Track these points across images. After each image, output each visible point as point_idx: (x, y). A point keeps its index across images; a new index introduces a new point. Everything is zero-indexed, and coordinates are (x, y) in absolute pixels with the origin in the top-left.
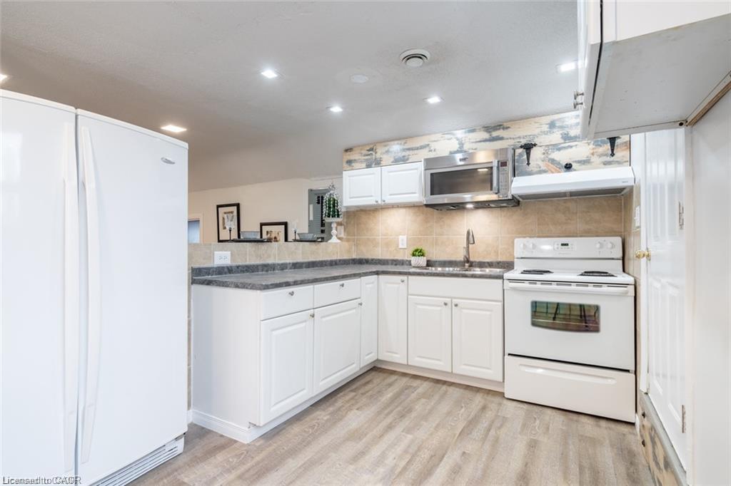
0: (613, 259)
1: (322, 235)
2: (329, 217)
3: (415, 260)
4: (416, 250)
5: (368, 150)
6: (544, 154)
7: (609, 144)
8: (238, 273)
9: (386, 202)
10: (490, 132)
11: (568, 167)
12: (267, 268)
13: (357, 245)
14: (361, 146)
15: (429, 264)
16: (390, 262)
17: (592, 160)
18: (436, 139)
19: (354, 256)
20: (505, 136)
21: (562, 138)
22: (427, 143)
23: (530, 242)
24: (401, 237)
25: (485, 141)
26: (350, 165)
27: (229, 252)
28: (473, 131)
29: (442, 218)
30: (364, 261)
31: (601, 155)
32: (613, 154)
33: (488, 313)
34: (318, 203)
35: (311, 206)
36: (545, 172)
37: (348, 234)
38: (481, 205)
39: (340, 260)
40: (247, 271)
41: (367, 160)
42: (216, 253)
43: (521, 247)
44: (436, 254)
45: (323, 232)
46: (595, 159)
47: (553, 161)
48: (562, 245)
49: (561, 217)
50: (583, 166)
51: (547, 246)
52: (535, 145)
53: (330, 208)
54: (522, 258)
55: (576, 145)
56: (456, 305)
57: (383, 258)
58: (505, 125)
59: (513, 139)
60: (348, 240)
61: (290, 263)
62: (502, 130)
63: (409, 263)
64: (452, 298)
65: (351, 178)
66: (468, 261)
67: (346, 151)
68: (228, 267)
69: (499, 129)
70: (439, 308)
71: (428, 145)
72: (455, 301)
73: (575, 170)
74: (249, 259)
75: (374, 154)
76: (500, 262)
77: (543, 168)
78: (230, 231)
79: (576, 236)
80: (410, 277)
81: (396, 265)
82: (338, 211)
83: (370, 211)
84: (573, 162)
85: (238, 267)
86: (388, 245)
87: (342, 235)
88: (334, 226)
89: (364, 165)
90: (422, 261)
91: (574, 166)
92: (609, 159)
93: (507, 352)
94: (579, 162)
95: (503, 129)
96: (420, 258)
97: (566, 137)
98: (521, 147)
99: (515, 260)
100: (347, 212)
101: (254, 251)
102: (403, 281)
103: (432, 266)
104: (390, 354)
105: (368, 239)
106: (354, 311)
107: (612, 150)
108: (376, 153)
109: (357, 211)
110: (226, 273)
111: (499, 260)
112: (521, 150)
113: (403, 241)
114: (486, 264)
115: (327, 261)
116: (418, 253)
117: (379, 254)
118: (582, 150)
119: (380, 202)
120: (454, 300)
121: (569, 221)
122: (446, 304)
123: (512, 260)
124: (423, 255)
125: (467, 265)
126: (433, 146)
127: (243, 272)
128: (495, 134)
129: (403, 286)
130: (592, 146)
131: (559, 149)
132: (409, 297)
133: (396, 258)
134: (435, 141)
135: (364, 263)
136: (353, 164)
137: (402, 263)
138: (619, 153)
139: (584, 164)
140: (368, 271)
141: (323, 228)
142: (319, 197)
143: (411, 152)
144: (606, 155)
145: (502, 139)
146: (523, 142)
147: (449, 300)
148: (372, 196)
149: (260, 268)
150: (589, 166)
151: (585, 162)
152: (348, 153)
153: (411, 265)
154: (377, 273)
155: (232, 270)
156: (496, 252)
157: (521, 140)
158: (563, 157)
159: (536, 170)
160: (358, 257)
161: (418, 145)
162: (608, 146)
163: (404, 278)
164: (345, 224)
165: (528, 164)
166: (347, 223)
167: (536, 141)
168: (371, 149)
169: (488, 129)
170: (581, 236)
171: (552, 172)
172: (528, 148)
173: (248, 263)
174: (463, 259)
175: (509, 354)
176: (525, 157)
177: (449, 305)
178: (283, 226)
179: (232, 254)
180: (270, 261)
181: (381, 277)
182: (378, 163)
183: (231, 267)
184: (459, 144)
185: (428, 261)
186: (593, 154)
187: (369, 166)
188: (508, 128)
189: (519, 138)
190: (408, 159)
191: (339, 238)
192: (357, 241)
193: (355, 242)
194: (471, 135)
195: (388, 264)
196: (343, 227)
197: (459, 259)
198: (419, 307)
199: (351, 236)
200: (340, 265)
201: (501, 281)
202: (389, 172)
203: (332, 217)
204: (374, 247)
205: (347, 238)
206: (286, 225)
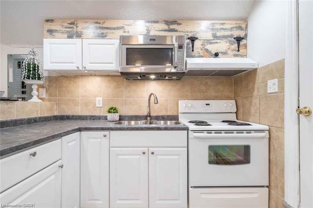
0: (231, 113)
1: (23, 96)
2: (29, 78)
3: (110, 116)
4: (112, 108)
5: (69, 24)
6: (202, 45)
7: (237, 44)
9: (87, 68)
10: (168, 25)
11: (216, 55)
13: (59, 105)
14: (63, 19)
15: (121, 118)
16: (88, 118)
17: (228, 53)
18: (130, 24)
19: (56, 113)
20: (179, 30)
21: (213, 36)
22: (122, 26)
23: (190, 103)
24: (97, 99)
25: (165, 30)
26: (51, 34)
28: (156, 22)
30: (65, 117)
31: (233, 50)
32: (238, 51)
33: (177, 157)
34: (18, 67)
35: (11, 70)
36: (202, 57)
37: (50, 95)
38: (161, 77)
39: (40, 118)
41: (67, 32)
43: (184, 105)
44: (125, 111)
45: (23, 92)
46: (230, 52)
47: (207, 50)
48: (207, 104)
49: (203, 88)
50: (224, 56)
51: (199, 105)
52: (197, 38)
53: (29, 71)
54: (183, 113)
55: (220, 42)
56: (153, 153)
57: (83, 114)
58: (179, 22)
59: (184, 32)
60: (50, 100)
62: (176, 25)
63: (106, 118)
64: (149, 147)
65: (51, 45)
66: (150, 116)
67: (47, 21)
69: (175, 24)
70: (138, 157)
71: (123, 27)
72: (151, 150)
73: (219, 57)
75: (75, 27)
76: (169, 116)
77: (202, 54)
79: (211, 100)
80: (112, 132)
81: (94, 120)
83: (70, 77)
84: (220, 52)
86: (86, 104)
87: (44, 96)
88: (35, 87)
89: (66, 36)
90: (116, 117)
91: (220, 55)
92: (237, 53)
93: (190, 185)
94: (222, 53)
95: (177, 24)
96: (115, 114)
97: (215, 36)
98: (189, 38)
99: (179, 114)
100: (49, 77)
102: (105, 136)
103: (123, 120)
104: (92, 202)
105: (69, 100)
107: (239, 47)
108: (77, 27)
109: (59, 77)
111: (168, 114)
112: (188, 41)
113: (99, 101)
114: (161, 118)
115: (24, 119)
116: (113, 110)
117: (79, 111)
118: (222, 46)
119: (81, 68)
120: (150, 149)
121: (208, 90)
122: (144, 153)
123: (177, 114)
124: (117, 112)
125: (148, 118)
126: (127, 28)
128: (172, 27)
129: (105, 140)
130: (228, 44)
131: (211, 43)
132: (111, 149)
133: (94, 114)
134: (129, 25)
135: (65, 119)
136: (54, 34)
137: (98, 118)
138: (242, 50)
139: (224, 54)
140: (70, 129)
141: (24, 90)
142: (19, 62)
143: (108, 31)
144: (235, 50)
145: (176, 31)
146: (190, 35)
147: (147, 149)
148: (73, 63)
150: (226, 56)
151: (225, 53)
152: (49, 23)
153: (107, 119)
154: (80, 130)
156: (166, 109)
157: (189, 34)
158: (213, 48)
159: (197, 55)
160: (59, 114)
161: (115, 26)
162: (236, 45)
163: (106, 133)
164: (46, 87)
165: (193, 50)
166: (49, 86)
167: (197, 36)
168: (72, 23)
169: (167, 23)
170: (214, 100)
171: (206, 57)
172: (193, 39)
174: (146, 114)
175: (192, 187)
176: (191, 45)
177: (147, 153)
181: (82, 133)
182: (79, 35)
184: (147, 30)
185: (120, 116)
186: (229, 49)
187: (70, 37)
188: (180, 24)
189: (187, 32)
190: (106, 36)
191: (41, 99)
192: (58, 101)
193: (56, 102)
194: (156, 25)
195: (87, 120)
196: (45, 89)
197: (141, 114)
198: (120, 157)
199: (53, 97)
200: (40, 122)
201: (186, 132)
202: (89, 44)
203: (32, 79)
204: (74, 106)
205: (49, 99)
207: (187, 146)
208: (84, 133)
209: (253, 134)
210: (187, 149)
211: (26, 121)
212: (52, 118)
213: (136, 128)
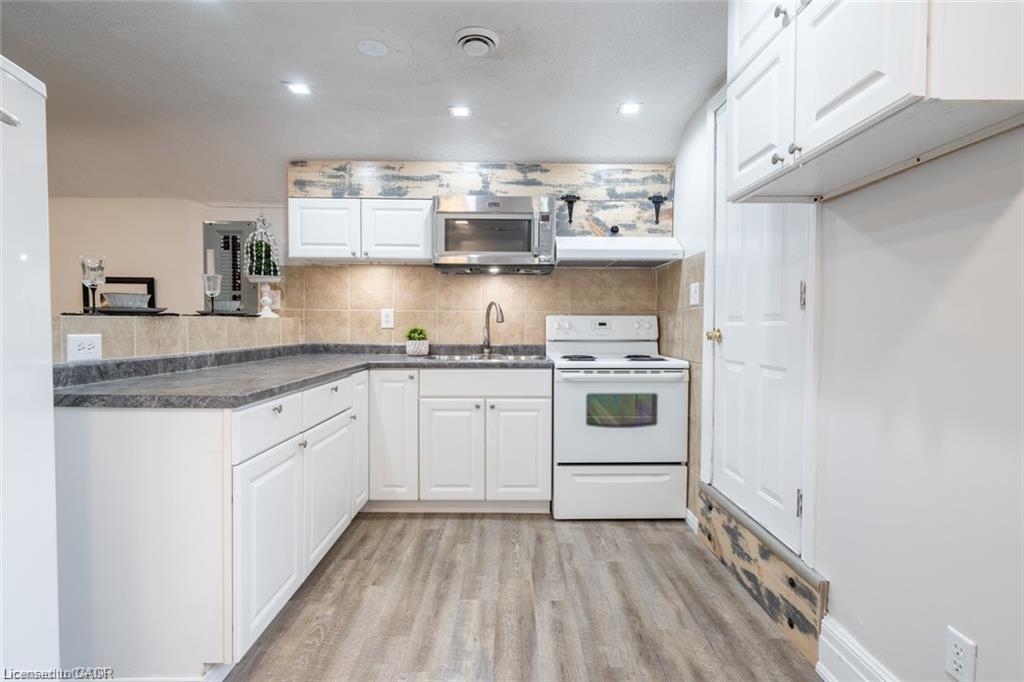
0: (649, 341)
2: (259, 272)
3: (412, 346)
4: (415, 331)
5: (336, 169)
6: (588, 211)
7: (654, 210)
8: (119, 377)
9: (370, 255)
10: (523, 172)
11: (614, 231)
12: (173, 365)
13: (306, 323)
14: (324, 161)
15: (433, 351)
16: (367, 349)
17: (638, 225)
18: (450, 170)
19: (302, 341)
20: (543, 182)
21: (608, 193)
22: (436, 173)
23: (567, 320)
24: (384, 312)
25: (518, 183)
26: (301, 189)
27: (100, 335)
28: (502, 166)
29: (448, 285)
30: (321, 348)
31: (646, 221)
32: (657, 222)
33: (534, 414)
34: (226, 247)
35: (211, 253)
36: (589, 233)
37: (290, 304)
38: (509, 270)
40: (137, 372)
41: (332, 185)
42: (69, 336)
43: (557, 326)
44: (439, 336)
45: (237, 298)
46: (640, 224)
47: (597, 221)
48: (600, 324)
49: (596, 290)
50: (629, 232)
51: (584, 326)
52: (578, 198)
53: (259, 258)
54: (555, 341)
55: (622, 206)
56: (492, 407)
57: (355, 342)
58: (544, 166)
59: (554, 186)
60: (288, 314)
61: (211, 355)
62: (539, 173)
63: (402, 350)
64: (485, 397)
65: (304, 211)
66: (488, 347)
67: (294, 163)
68: (98, 367)
69: (537, 170)
70: (468, 413)
71: (438, 176)
72: (490, 401)
73: (621, 235)
74: (138, 350)
75: (347, 176)
76: (527, 346)
77: (587, 229)
79: (612, 314)
80: (422, 371)
81: (377, 353)
82: (275, 266)
83: (330, 267)
84: (621, 225)
85: (118, 365)
86: (362, 323)
87: (278, 306)
88: (266, 289)
89: (329, 192)
90: (423, 347)
91: (621, 230)
92: (654, 226)
93: (556, 461)
94: (625, 226)
95: (541, 171)
96: (421, 342)
97: (612, 194)
98: (562, 198)
99: (547, 343)
100: (285, 267)
101: (148, 332)
102: (412, 378)
103: (435, 354)
105: (328, 314)
106: (345, 430)
107: (657, 216)
108: (351, 176)
109: (307, 267)
110: (94, 380)
111: (525, 344)
112: (562, 203)
113: (387, 317)
114: (510, 350)
116: (416, 334)
117: (347, 336)
118: (625, 213)
119: (358, 255)
120: (488, 400)
121: (605, 296)
122: (478, 407)
123: (542, 343)
124: (424, 338)
125: (486, 350)
126: (446, 178)
127: (129, 374)
128: (531, 176)
129: (411, 386)
130: (637, 209)
131: (605, 208)
132: (421, 400)
133: (376, 343)
134: (448, 172)
135: (321, 352)
136: (308, 189)
137: (388, 350)
138: (664, 222)
139: (629, 229)
140: (349, 367)
141: (237, 293)
142: (226, 238)
143: (411, 184)
144: (651, 221)
145: (539, 184)
146: (565, 192)
147: (482, 400)
148: (344, 245)
149: (160, 365)
150: (634, 232)
151: (631, 227)
152: (298, 168)
153: (405, 352)
154: (368, 367)
155: (107, 372)
156: (522, 334)
157: (563, 189)
158: (609, 217)
159: (578, 229)
160: (309, 342)
161: (423, 174)
162: (653, 211)
163: (413, 372)
164: (282, 287)
165: (570, 221)
166: (287, 286)
167: (579, 193)
168: (343, 169)
169: (523, 167)
170: (617, 314)
171: (597, 236)
172: (571, 200)
173: (136, 356)
174: (482, 343)
175: (559, 464)
176: (567, 212)
177: (482, 407)
178: (145, 286)
179: (104, 340)
180: (177, 352)
182: (355, 192)
183: (105, 366)
184: (483, 182)
185: (430, 346)
186: (638, 218)
187: (338, 195)
188: (547, 171)
189: (561, 186)
190: (405, 194)
191: (273, 311)
192: (306, 316)
193: (302, 316)
194: (499, 172)
195: (364, 353)
196: (279, 292)
197: (472, 344)
198: (436, 413)
199: (295, 308)
201: (550, 371)
202: (374, 209)
204: (338, 326)
205: (286, 311)
206: (150, 283)
207: (550, 395)
208: (374, 373)
209: (663, 375)
210: (550, 400)
211: (270, 352)
212: (299, 350)
213: (464, 364)
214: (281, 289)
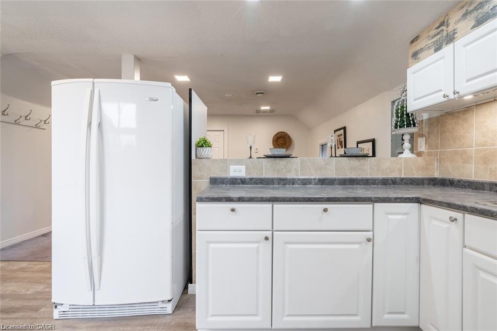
5: (437, 28)
8: (251, 184)
12: (284, 182)
13: (440, 161)
14: (430, 26)
16: (487, 187)
19: (437, 175)
26: (416, 58)
27: (245, 166)
30: (448, 182)
37: (430, 146)
39: (402, 179)
40: (261, 183)
41: (435, 42)
42: (231, 166)
57: (477, 179)
60: (430, 154)
61: (314, 179)
65: (416, 74)
67: (413, 41)
74: (265, 174)
75: (445, 28)
78: (251, 148)
80: (467, 216)
85: (251, 179)
87: (423, 147)
88: (406, 138)
89: (432, 50)
100: (429, 119)
101: (272, 166)
105: (456, 153)
106: (357, 246)
108: (448, 26)
109: (441, 116)
110: (239, 184)
115: (378, 179)
119: (452, 96)
127: (257, 184)
129: (455, 229)
132: (465, 250)
136: (419, 55)
148: (439, 91)
149: (276, 181)
152: (415, 44)
154: (418, 201)
155: (245, 182)
160: (441, 177)
163: (457, 215)
166: (429, 133)
168: (442, 24)
173: (264, 176)
178: (371, 143)
179: (246, 168)
180: (289, 176)
182: (450, 38)
183: (244, 179)
187: (438, 48)
191: (420, 153)
192: (440, 155)
193: (437, 156)
196: (424, 138)
198: (484, 275)
199: (433, 149)
200: (402, 185)
202: (466, 45)
203: (407, 127)
204: (463, 163)
205: (428, 152)
206: (373, 141)
208: (424, 207)
211: (380, 181)
212: (426, 182)
214: (425, 136)
